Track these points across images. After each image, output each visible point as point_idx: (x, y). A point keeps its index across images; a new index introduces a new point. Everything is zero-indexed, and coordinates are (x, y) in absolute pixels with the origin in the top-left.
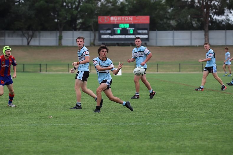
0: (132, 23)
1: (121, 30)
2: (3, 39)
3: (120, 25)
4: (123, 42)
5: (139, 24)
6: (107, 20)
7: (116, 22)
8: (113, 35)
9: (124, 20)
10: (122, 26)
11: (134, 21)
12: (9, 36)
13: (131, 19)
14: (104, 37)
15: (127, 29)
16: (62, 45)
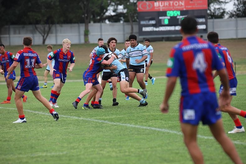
0: (184, 9)
1: (169, 20)
2: (6, 37)
3: (168, 12)
4: (173, 36)
5: (193, 11)
6: (149, 6)
7: (162, 9)
8: (158, 27)
9: (173, 5)
10: (170, 14)
11: (187, 7)
12: (15, 33)
13: (183, 4)
14: (145, 29)
15: (178, 17)
16: (89, 42)
